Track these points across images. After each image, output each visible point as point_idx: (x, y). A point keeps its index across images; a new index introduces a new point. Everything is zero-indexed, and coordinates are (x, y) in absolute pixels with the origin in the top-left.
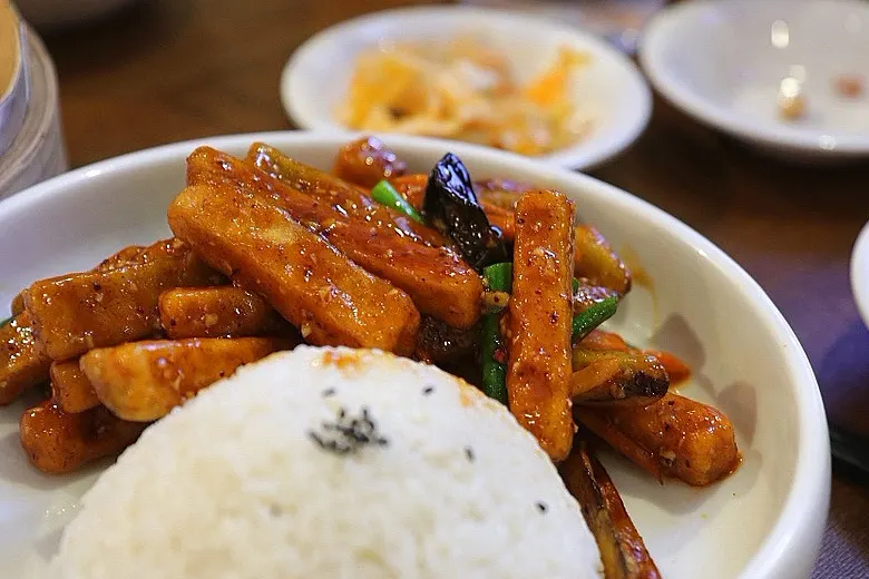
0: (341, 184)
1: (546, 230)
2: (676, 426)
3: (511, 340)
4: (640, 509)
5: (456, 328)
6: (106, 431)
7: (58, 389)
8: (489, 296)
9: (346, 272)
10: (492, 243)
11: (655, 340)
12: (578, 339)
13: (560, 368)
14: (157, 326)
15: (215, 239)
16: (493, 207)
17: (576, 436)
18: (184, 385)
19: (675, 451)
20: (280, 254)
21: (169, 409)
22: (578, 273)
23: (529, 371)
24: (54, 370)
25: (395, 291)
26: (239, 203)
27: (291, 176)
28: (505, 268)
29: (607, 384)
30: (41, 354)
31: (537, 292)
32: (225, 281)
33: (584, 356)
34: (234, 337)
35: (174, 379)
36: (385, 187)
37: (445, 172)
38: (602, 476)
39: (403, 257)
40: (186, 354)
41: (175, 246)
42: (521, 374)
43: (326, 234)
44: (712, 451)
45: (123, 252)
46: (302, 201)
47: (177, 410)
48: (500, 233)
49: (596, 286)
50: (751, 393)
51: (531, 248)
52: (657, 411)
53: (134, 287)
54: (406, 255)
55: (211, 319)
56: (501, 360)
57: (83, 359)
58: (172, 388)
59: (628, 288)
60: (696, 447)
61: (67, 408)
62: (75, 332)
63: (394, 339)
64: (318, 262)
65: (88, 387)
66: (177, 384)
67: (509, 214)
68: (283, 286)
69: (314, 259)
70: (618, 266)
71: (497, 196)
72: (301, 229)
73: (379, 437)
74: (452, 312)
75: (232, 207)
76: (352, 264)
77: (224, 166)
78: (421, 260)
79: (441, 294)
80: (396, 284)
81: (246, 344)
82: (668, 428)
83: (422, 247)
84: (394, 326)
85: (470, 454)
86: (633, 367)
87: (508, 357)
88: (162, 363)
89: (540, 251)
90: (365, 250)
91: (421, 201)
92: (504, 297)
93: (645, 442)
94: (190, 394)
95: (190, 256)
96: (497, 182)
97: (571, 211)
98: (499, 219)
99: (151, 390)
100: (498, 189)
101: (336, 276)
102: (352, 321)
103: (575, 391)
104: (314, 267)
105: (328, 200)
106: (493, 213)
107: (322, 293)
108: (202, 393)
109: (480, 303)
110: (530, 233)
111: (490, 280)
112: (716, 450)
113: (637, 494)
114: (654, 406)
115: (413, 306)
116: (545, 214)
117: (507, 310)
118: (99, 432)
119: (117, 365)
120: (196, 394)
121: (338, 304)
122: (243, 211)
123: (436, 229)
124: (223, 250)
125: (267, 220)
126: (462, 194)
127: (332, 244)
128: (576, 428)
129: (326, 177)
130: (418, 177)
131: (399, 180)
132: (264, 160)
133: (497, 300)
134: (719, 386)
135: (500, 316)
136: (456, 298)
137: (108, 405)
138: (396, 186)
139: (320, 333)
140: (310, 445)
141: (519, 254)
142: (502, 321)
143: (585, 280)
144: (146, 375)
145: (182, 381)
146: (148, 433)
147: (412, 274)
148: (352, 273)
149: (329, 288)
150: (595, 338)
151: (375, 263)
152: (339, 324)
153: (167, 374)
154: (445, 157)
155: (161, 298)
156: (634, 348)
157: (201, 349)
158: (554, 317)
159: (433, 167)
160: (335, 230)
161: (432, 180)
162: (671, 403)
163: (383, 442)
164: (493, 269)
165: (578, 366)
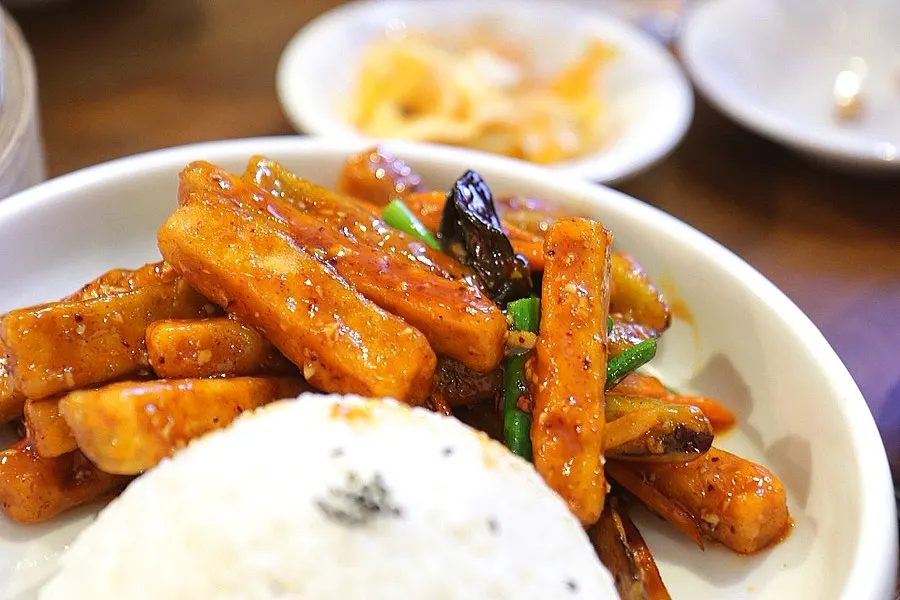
0: (348, 203)
1: (580, 264)
2: (721, 487)
3: (536, 387)
5: (475, 371)
6: (85, 476)
7: (33, 432)
8: (513, 337)
9: (355, 307)
10: (516, 274)
11: (695, 383)
12: (612, 385)
13: (592, 421)
14: (144, 361)
15: (210, 267)
16: (518, 231)
17: (608, 497)
18: (174, 434)
19: (719, 515)
20: (282, 286)
21: (157, 460)
22: (613, 309)
23: (557, 423)
24: (29, 408)
25: (409, 330)
26: (237, 226)
27: (294, 194)
28: (532, 304)
29: (645, 436)
30: (15, 390)
31: (568, 334)
32: (219, 313)
33: (618, 404)
34: (229, 377)
35: (162, 426)
36: (398, 206)
37: (466, 192)
38: (635, 539)
39: (418, 291)
40: (176, 399)
41: (164, 270)
42: (548, 426)
43: (334, 262)
44: (761, 517)
45: (107, 275)
46: (308, 225)
47: (166, 464)
48: (526, 263)
49: (632, 324)
50: (804, 449)
51: (562, 284)
52: (699, 468)
53: (119, 317)
54: (421, 289)
55: (204, 357)
56: (525, 407)
57: (62, 402)
58: (160, 437)
59: (667, 324)
60: (742, 511)
61: (42, 452)
62: (54, 368)
63: (407, 385)
64: (324, 294)
65: (66, 431)
66: (166, 432)
67: (536, 239)
68: (285, 322)
69: (319, 291)
70: (657, 300)
71: (521, 216)
72: (305, 257)
73: (393, 508)
74: (471, 354)
75: (229, 231)
76: (361, 297)
77: (222, 184)
78: (439, 294)
79: (461, 334)
80: (411, 321)
81: (243, 386)
82: (711, 488)
83: (440, 279)
84: (407, 370)
85: (493, 526)
86: (672, 417)
87: (533, 405)
88: (151, 409)
89: (572, 287)
90: (377, 281)
91: (437, 224)
92: (530, 338)
93: (686, 503)
94: (181, 443)
95: (181, 283)
96: (522, 200)
97: (607, 242)
98: (524, 244)
99: (138, 441)
100: (522, 208)
101: (344, 311)
102: (362, 363)
103: (608, 444)
104: (319, 300)
105: (336, 223)
106: (518, 238)
107: (327, 331)
109: (503, 344)
110: (561, 266)
111: (514, 318)
112: (765, 513)
114: (695, 463)
115: (429, 347)
116: (577, 245)
117: (533, 352)
118: (78, 477)
119: (101, 411)
120: (187, 443)
121: (345, 342)
122: (241, 236)
123: (454, 256)
124: (218, 279)
125: (268, 247)
126: (484, 218)
127: (339, 273)
128: (609, 487)
129: (334, 196)
130: (435, 194)
131: (413, 197)
132: (264, 176)
133: (522, 340)
134: (768, 440)
135: (524, 358)
136: (477, 338)
137: (91, 455)
138: (409, 205)
139: (325, 376)
140: (317, 516)
141: (548, 289)
142: (528, 364)
143: (619, 316)
144: (134, 423)
145: (172, 429)
147: (430, 310)
148: (361, 308)
149: (335, 325)
150: (631, 383)
151: (388, 297)
152: (347, 367)
153: (156, 422)
154: (466, 174)
155: (149, 330)
156: (672, 392)
157: (193, 391)
158: (586, 363)
159: (452, 185)
160: (344, 258)
161: (451, 201)
162: (715, 460)
163: (397, 512)
164: (518, 305)
165: (611, 416)
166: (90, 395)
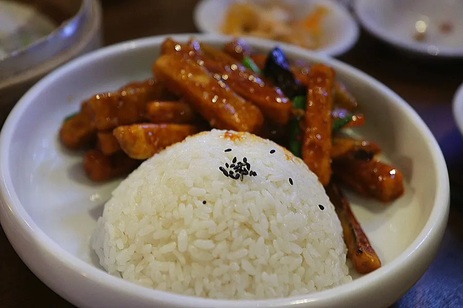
3: (305, 131)
4: (359, 212)
8: (295, 111)
13: (327, 145)
18: (160, 144)
20: (202, 88)
21: (152, 155)
23: (312, 145)
28: (303, 99)
33: (337, 140)
35: (154, 141)
38: (341, 195)
40: (160, 130)
42: (309, 146)
47: (156, 155)
55: (170, 116)
56: (299, 139)
57: (114, 130)
58: (154, 146)
66: (156, 143)
73: (253, 172)
76: (235, 94)
80: (255, 103)
88: (150, 134)
92: (302, 112)
94: (162, 148)
99: (145, 146)
102: (235, 119)
103: (333, 155)
104: (218, 94)
107: (221, 106)
108: (168, 148)
109: (291, 114)
111: (296, 104)
113: (357, 203)
115: (261, 114)
117: (304, 118)
119: (130, 133)
120: (165, 148)
121: (227, 111)
133: (298, 113)
137: (126, 151)
141: (310, 92)
144: (143, 139)
145: (158, 143)
146: (144, 165)
153: (152, 139)
155: (148, 105)
157: (166, 128)
162: (375, 163)
163: (255, 174)
164: (298, 100)
165: (334, 144)
166: (126, 127)
